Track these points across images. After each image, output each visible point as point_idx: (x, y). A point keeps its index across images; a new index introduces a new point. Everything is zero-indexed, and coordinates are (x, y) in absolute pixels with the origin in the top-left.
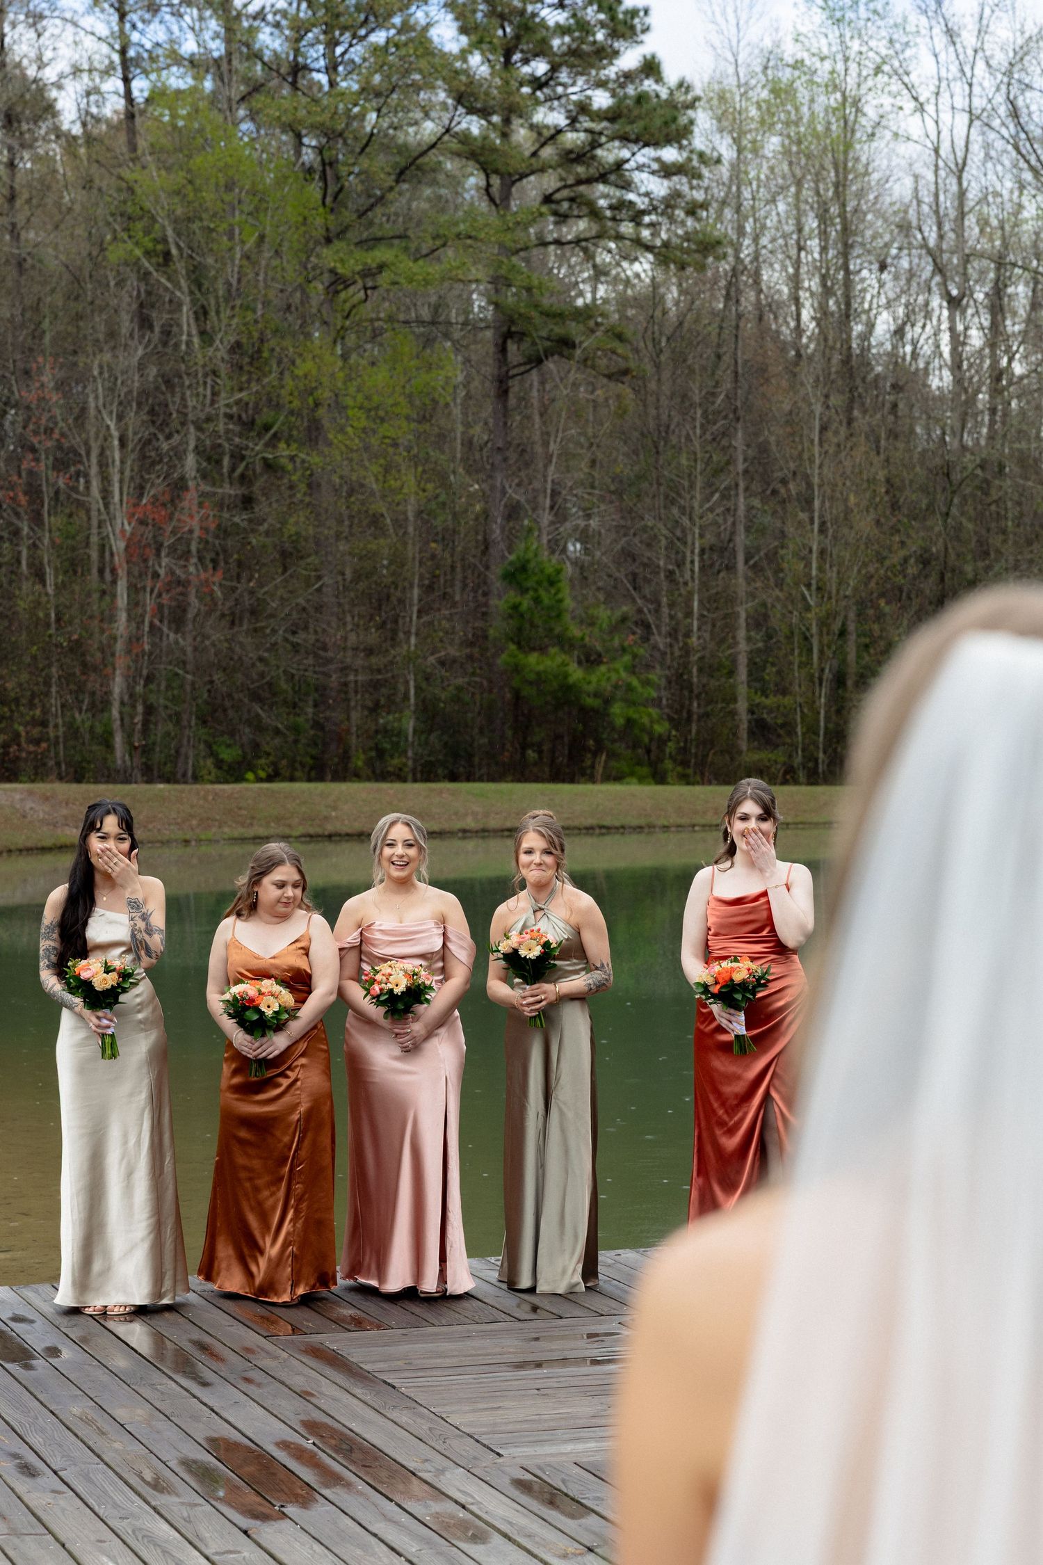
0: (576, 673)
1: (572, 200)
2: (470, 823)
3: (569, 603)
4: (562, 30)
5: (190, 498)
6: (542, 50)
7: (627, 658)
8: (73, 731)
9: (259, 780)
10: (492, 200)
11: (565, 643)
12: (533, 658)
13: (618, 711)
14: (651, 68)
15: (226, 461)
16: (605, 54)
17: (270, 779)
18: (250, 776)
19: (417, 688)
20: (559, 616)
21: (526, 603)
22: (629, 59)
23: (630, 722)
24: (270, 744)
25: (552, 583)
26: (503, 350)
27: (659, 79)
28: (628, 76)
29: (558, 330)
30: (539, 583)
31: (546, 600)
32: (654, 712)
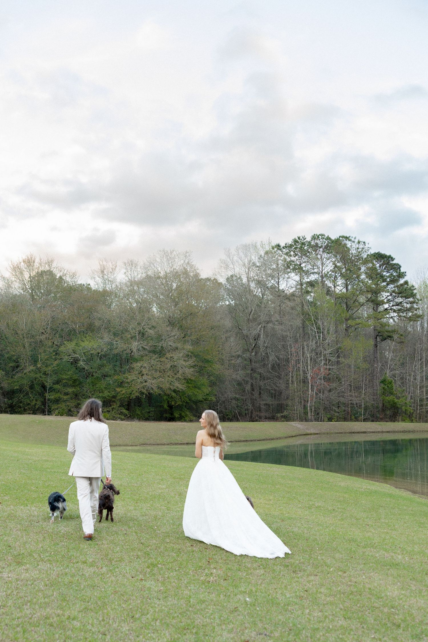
0: (396, 400)
1: (391, 309)
2: (379, 430)
3: (394, 387)
4: (388, 277)
5: (322, 368)
6: (384, 281)
7: (405, 398)
8: (301, 412)
10: (374, 310)
11: (393, 395)
12: (387, 398)
13: (404, 408)
14: (406, 283)
16: (397, 281)
19: (364, 404)
21: (386, 387)
22: (402, 281)
23: (406, 410)
24: (337, 414)
25: (390, 383)
26: (376, 338)
27: (408, 285)
28: (402, 285)
29: (389, 334)
30: (388, 383)
31: (390, 386)
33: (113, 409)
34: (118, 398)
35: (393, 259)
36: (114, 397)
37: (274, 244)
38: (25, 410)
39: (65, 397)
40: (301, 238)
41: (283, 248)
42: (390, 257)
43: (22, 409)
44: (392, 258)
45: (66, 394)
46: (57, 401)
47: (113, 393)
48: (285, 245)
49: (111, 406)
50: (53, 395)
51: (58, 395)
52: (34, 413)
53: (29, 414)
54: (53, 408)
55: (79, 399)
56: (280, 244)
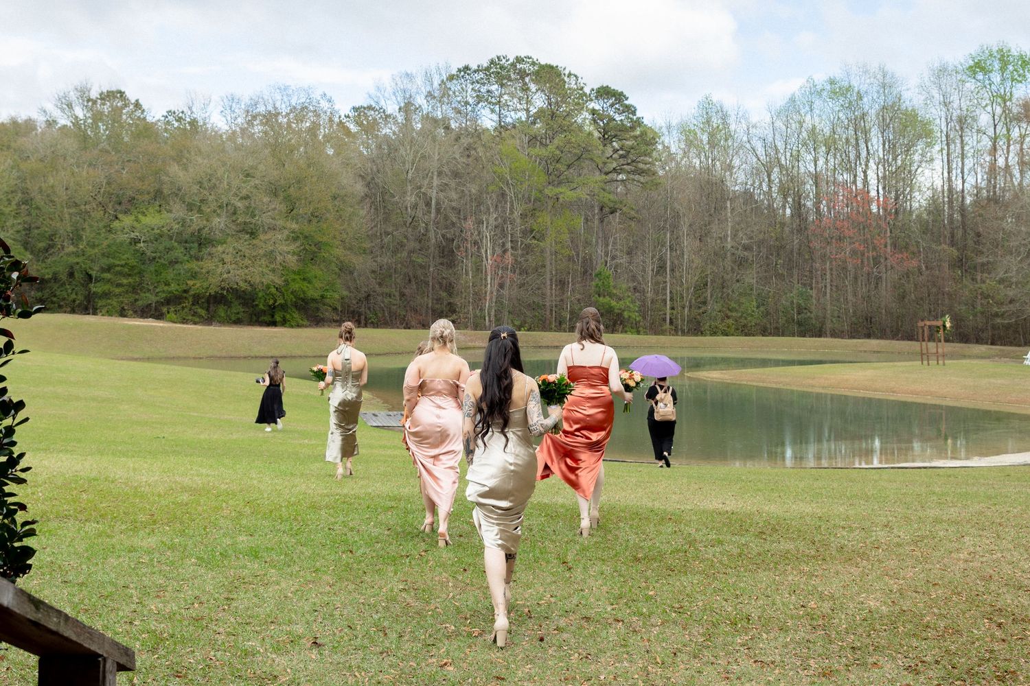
0: (613, 303)
3: (612, 284)
5: (509, 253)
7: (630, 299)
8: (475, 316)
9: (525, 330)
11: (611, 295)
12: (601, 299)
13: (626, 314)
15: (519, 243)
17: (528, 330)
18: (522, 329)
19: (570, 307)
20: (609, 287)
21: (600, 283)
23: (630, 317)
24: (529, 320)
25: (608, 278)
26: (602, 209)
28: (637, 136)
30: (604, 278)
31: (606, 283)
32: (637, 314)
33: (183, 308)
34: (192, 293)
35: (627, 99)
36: (185, 291)
37: (461, 66)
38: (60, 307)
39: (117, 290)
40: (502, 57)
41: (475, 72)
42: (621, 94)
43: (56, 305)
44: (624, 96)
45: (119, 285)
46: (106, 295)
47: (184, 287)
48: (476, 68)
49: (180, 304)
50: (101, 286)
51: (106, 287)
52: (73, 311)
53: (65, 312)
54: (99, 304)
55: (137, 294)
56: (471, 66)
